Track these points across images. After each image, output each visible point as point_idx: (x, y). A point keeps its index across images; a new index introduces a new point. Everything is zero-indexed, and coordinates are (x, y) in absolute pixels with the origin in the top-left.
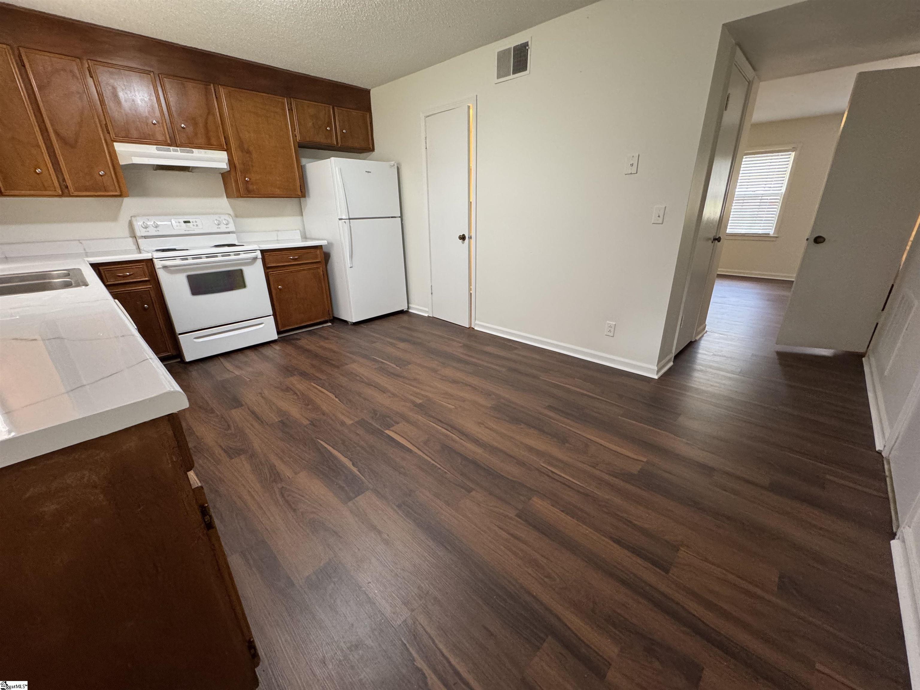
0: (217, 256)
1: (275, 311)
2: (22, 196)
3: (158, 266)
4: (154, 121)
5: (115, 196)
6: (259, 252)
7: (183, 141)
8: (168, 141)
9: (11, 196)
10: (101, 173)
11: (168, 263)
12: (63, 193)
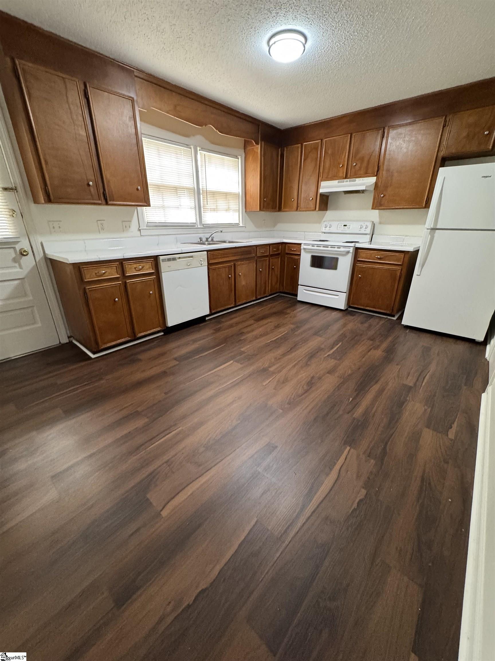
0: (328, 247)
1: (351, 292)
2: (286, 211)
3: (302, 248)
4: (341, 165)
5: (313, 210)
6: (353, 248)
7: (352, 174)
8: (344, 176)
9: (284, 211)
10: (311, 199)
11: (305, 247)
12: (297, 210)
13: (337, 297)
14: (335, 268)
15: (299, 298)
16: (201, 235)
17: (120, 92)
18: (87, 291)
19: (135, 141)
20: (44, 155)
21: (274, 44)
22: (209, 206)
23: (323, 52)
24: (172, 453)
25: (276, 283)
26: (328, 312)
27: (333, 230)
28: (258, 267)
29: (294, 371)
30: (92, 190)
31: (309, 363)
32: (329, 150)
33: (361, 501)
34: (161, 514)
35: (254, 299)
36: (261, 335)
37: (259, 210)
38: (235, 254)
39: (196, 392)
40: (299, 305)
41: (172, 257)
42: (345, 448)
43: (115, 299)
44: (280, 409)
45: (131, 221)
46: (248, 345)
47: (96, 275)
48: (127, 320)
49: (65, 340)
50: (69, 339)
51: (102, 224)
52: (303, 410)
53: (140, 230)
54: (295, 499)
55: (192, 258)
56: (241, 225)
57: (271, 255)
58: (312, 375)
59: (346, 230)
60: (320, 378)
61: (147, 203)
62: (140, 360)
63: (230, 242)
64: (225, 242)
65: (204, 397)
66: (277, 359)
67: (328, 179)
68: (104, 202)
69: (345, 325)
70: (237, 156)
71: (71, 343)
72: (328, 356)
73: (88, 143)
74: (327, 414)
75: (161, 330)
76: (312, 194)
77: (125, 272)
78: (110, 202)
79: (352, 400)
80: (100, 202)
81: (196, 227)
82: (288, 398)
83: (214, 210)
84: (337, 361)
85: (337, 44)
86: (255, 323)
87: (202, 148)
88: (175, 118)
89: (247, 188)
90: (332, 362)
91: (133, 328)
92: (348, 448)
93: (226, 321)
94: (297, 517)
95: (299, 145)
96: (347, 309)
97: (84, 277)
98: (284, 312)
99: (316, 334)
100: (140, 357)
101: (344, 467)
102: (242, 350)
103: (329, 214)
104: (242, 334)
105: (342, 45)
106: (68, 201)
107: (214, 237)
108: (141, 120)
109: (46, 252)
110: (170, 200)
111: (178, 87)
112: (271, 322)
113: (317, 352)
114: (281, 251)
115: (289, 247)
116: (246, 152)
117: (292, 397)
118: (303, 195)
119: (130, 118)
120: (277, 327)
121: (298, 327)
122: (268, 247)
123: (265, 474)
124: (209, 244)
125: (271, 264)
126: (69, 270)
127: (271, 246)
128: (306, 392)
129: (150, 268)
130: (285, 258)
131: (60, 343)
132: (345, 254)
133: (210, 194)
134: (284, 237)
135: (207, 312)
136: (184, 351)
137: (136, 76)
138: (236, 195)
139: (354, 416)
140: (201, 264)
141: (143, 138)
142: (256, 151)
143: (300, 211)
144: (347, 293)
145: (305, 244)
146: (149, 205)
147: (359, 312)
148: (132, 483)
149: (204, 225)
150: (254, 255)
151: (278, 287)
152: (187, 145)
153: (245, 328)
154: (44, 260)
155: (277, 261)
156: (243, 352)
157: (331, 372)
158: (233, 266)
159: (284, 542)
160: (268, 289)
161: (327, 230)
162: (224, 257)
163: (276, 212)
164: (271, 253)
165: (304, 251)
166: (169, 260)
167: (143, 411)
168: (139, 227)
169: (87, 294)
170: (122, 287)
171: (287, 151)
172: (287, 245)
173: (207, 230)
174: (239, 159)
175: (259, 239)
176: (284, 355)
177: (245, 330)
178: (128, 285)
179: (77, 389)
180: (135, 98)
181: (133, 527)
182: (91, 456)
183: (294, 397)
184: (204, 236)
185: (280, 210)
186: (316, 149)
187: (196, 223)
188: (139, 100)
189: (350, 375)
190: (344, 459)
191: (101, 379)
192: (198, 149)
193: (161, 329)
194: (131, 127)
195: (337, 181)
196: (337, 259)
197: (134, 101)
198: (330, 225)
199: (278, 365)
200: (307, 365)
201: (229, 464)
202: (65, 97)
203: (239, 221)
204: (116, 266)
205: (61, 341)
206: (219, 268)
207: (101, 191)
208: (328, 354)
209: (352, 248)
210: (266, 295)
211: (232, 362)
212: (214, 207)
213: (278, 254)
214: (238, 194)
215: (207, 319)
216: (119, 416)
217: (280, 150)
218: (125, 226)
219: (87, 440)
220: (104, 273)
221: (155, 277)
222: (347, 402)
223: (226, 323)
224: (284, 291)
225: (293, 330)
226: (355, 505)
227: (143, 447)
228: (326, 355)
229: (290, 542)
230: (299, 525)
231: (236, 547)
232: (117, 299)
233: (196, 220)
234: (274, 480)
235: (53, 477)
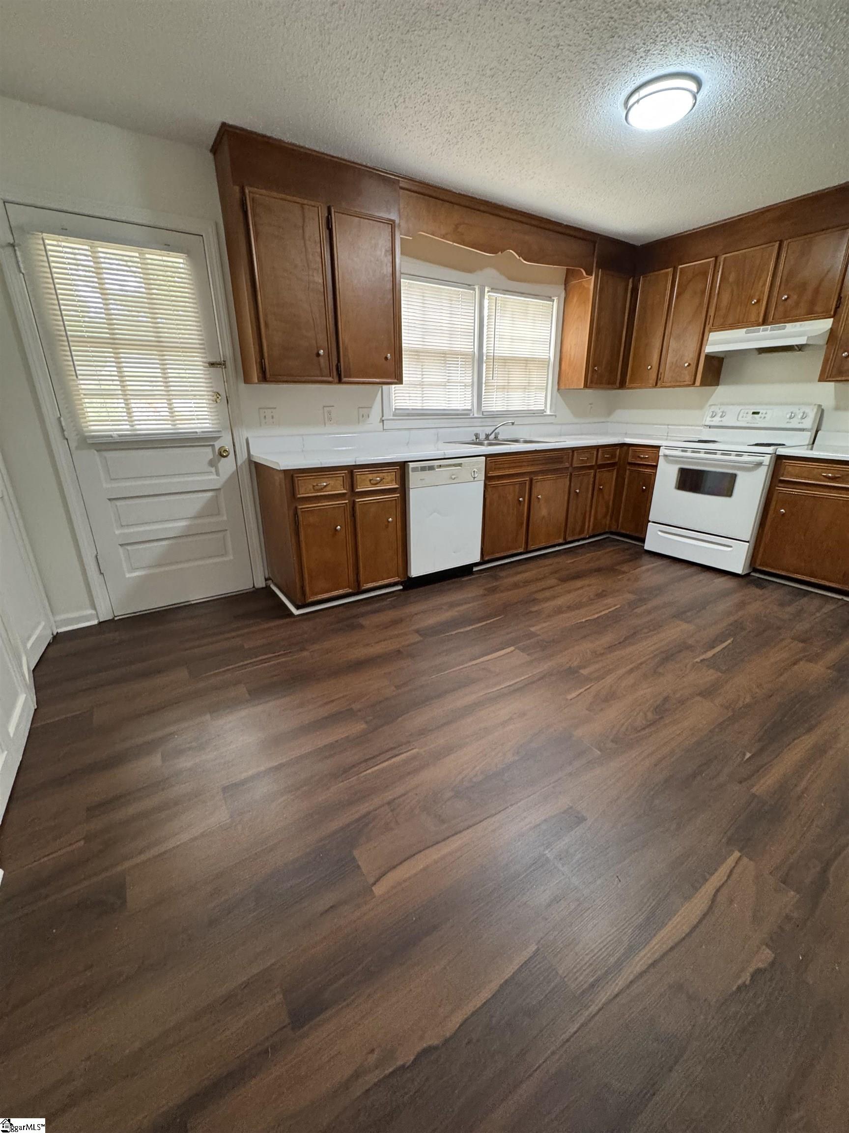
1: (760, 541)
2: (634, 388)
3: (661, 453)
4: (755, 301)
5: (688, 386)
6: (771, 457)
7: (777, 316)
8: (761, 320)
9: (629, 388)
10: (686, 365)
11: (668, 452)
12: (656, 384)
13: (729, 549)
14: (729, 493)
15: (647, 547)
16: (478, 430)
17: (377, 214)
18: (299, 512)
19: (389, 286)
20: (266, 315)
21: (636, 105)
22: (496, 381)
23: (732, 100)
24: (399, 790)
25: (605, 516)
26: (705, 576)
27: (729, 421)
28: (572, 485)
29: (630, 680)
30: (322, 360)
31: (661, 670)
32: (730, 274)
33: (758, 972)
34: (372, 890)
35: (561, 541)
36: (569, 607)
37: (582, 387)
38: (533, 462)
39: (446, 692)
40: (646, 558)
41: (428, 465)
42: (730, 853)
43: (337, 526)
44: (596, 748)
45: (371, 407)
46: (545, 622)
47: (314, 488)
48: (351, 561)
49: (260, 583)
50: (267, 582)
51: (329, 413)
52: (644, 759)
53: (383, 421)
54: (615, 929)
55: (460, 468)
56: (548, 412)
57: (600, 464)
58: (665, 694)
59: (758, 421)
60: (682, 702)
61: (397, 378)
62: (362, 627)
63: (526, 442)
64: (516, 441)
65: (460, 703)
66: (598, 655)
67: (724, 327)
68: (336, 380)
69: (742, 605)
70: (550, 297)
71: (268, 588)
72: (702, 661)
73: (324, 293)
74: (694, 776)
75: (398, 581)
76: (689, 355)
77: (355, 486)
78: (344, 379)
79: (750, 757)
80: (330, 379)
81: (471, 416)
82: (614, 732)
83: (504, 388)
84: (720, 674)
85: (763, 82)
86: (558, 585)
87: (492, 289)
88: (455, 244)
89: (564, 350)
90: (710, 676)
91: (357, 574)
92: (737, 854)
93: (506, 577)
94: (619, 965)
95: (670, 270)
96: (748, 575)
97: (297, 493)
98: (617, 569)
99: (680, 615)
100: (363, 621)
101: (725, 891)
102: (533, 629)
103: (722, 392)
104: (535, 601)
105: (775, 82)
106: (289, 379)
107: (498, 433)
108: (402, 253)
109: (252, 452)
110: (435, 374)
111: (464, 195)
112: (589, 585)
113: (680, 651)
114: (619, 458)
115: (635, 451)
116: (568, 289)
117: (623, 729)
118: (670, 358)
119: (386, 251)
120: (601, 595)
121: (642, 601)
122: (595, 453)
123: (560, 865)
124: (490, 444)
125: (597, 481)
126: (279, 479)
127: (600, 450)
128: (653, 723)
129: (392, 481)
130: (626, 471)
131: (254, 587)
132: (752, 467)
133: (499, 361)
134: (626, 434)
135: (477, 559)
136: (432, 620)
137: (402, 188)
138: (544, 362)
139: (754, 790)
140: (474, 478)
141: (402, 280)
142: (586, 286)
143: (662, 387)
144: (751, 543)
145: (668, 447)
146: (400, 381)
147: (776, 582)
148: (335, 825)
149: (485, 414)
150: (567, 465)
151: (608, 523)
152: (469, 285)
153: (540, 591)
154: (247, 463)
155: (609, 478)
156: (532, 635)
157: (707, 693)
158: (528, 483)
159: (587, 1007)
160: (589, 525)
161: (716, 421)
162: (514, 467)
163: (616, 389)
164: (599, 462)
165: (666, 460)
166: (423, 469)
167: (359, 711)
168: (383, 416)
169: (298, 517)
170: (349, 508)
171: (644, 281)
172: (631, 448)
173: (489, 422)
174: (553, 301)
175: (580, 437)
176: (611, 648)
177: (540, 596)
178: (357, 506)
179: (269, 660)
180: (397, 222)
181: (329, 899)
182: (278, 768)
183: (627, 730)
184: (482, 432)
185: (622, 385)
186: (705, 274)
187: (470, 410)
188: (403, 224)
189: (747, 706)
190: (727, 874)
191: (303, 649)
192: (487, 289)
193: (399, 579)
194: (386, 265)
195: (745, 330)
196: (734, 477)
197: (394, 226)
198: (723, 412)
199: (597, 666)
200: (655, 672)
201: (494, 831)
202: (301, 231)
203: (546, 406)
204: (343, 476)
205: (255, 585)
206: (504, 485)
207: (335, 363)
208: (702, 658)
209: (770, 455)
210: (582, 536)
211: (512, 648)
212: (501, 383)
213: (613, 465)
214: (547, 360)
215: (475, 569)
216: (323, 712)
217: (631, 281)
218: (362, 417)
219: (275, 742)
220: (326, 486)
221: (398, 495)
222: (739, 759)
223: (505, 581)
224: (619, 530)
225: (633, 605)
226: (746, 977)
227: (355, 769)
228: (698, 660)
229: (600, 1010)
230: (620, 983)
231: (494, 986)
232: (339, 527)
233: (473, 405)
234: (575, 881)
235: (225, 789)
